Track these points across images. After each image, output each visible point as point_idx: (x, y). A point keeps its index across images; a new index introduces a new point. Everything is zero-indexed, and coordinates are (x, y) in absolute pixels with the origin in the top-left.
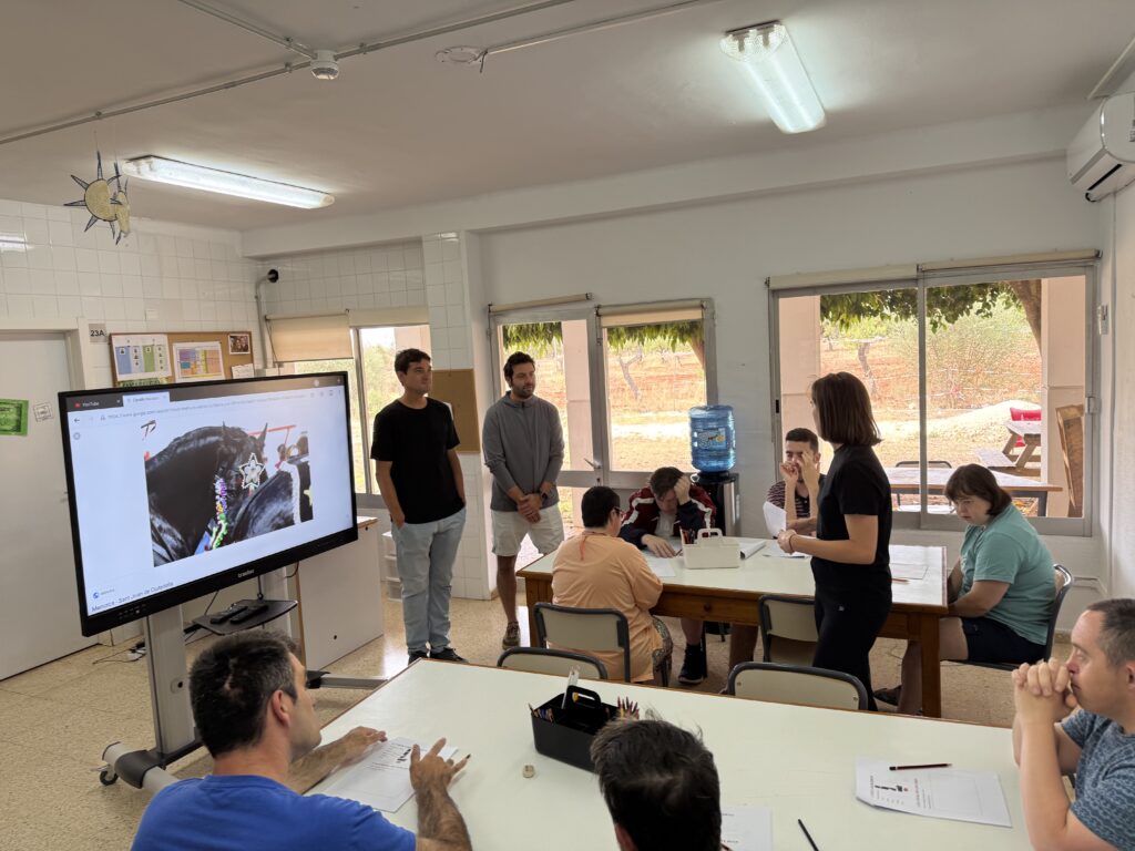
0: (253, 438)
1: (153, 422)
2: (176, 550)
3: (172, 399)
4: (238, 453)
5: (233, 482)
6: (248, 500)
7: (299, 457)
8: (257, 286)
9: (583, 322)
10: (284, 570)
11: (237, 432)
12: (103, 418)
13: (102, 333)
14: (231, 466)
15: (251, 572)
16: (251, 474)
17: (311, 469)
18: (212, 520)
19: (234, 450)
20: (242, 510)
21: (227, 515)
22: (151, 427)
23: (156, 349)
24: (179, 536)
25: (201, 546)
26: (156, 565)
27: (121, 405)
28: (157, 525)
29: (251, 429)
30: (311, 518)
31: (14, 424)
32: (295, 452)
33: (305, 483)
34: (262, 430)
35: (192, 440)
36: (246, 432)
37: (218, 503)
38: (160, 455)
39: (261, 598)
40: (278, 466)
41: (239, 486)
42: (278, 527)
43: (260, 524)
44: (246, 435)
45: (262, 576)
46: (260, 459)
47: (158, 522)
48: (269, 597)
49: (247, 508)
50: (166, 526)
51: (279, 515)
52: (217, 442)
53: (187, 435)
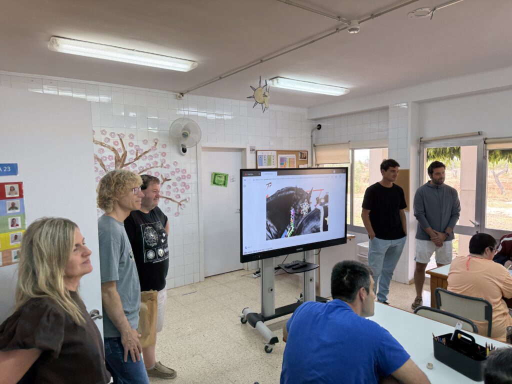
0: (307, 193)
1: (271, 183)
2: (275, 235)
3: (278, 175)
4: (300, 199)
5: (298, 210)
6: (303, 219)
7: (325, 203)
8: (312, 131)
9: (476, 147)
10: (315, 251)
11: (301, 190)
12: (254, 180)
13: (254, 150)
14: (297, 204)
15: (302, 249)
16: (305, 208)
17: (329, 209)
18: (289, 225)
19: (299, 198)
20: (300, 223)
21: (294, 224)
22: (270, 185)
23: (272, 156)
24: (276, 230)
25: (284, 235)
26: (267, 240)
27: (260, 175)
28: (269, 224)
29: (307, 189)
30: (327, 230)
31: (223, 182)
32: (323, 201)
33: (326, 215)
34: (311, 190)
35: (284, 192)
36: (305, 190)
37: (291, 218)
38: (272, 196)
39: (304, 261)
40: (315, 206)
41: (300, 213)
42: (314, 232)
43: (306, 230)
44: (304, 192)
45: (305, 252)
46: (309, 203)
47: (269, 223)
48: (307, 261)
49: (302, 222)
50: (272, 225)
51: (314, 227)
52: (293, 193)
53: (282, 189)
